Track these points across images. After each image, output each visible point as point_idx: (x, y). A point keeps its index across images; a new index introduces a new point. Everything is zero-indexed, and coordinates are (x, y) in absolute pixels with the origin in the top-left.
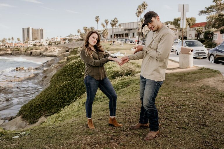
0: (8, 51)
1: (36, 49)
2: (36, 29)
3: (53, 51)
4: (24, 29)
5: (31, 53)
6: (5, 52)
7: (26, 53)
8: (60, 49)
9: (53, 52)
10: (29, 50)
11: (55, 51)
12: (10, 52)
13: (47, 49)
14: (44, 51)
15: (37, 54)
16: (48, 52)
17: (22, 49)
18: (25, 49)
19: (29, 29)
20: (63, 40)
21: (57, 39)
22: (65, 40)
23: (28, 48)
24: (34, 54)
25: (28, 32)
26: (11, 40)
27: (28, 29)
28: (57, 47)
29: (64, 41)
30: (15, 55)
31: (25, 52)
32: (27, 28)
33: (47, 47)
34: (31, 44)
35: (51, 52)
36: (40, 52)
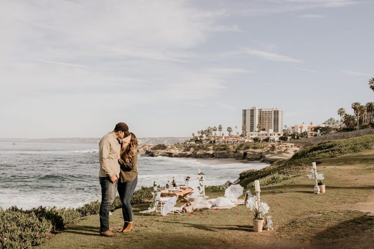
0: (209, 150)
1: (255, 148)
2: (266, 110)
3: (284, 152)
4: (245, 111)
5: (245, 154)
6: (205, 151)
7: (236, 154)
8: (298, 149)
9: (284, 154)
10: (242, 148)
11: (288, 153)
12: (211, 152)
13: (273, 148)
14: (268, 152)
15: (256, 157)
16: (274, 153)
17: (231, 147)
18: (236, 147)
19: (254, 111)
20: (313, 129)
21: (301, 128)
22: (316, 129)
23: (241, 145)
24: (249, 157)
25: (252, 116)
26: (218, 130)
27: (252, 111)
28: (293, 144)
29: (314, 133)
30: (219, 158)
31: (235, 152)
32: (251, 108)
33: (276, 144)
34: (251, 138)
35: (280, 153)
36: (261, 153)
